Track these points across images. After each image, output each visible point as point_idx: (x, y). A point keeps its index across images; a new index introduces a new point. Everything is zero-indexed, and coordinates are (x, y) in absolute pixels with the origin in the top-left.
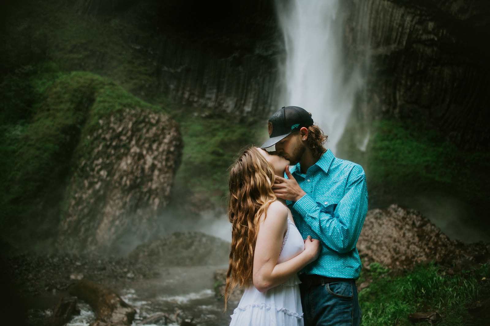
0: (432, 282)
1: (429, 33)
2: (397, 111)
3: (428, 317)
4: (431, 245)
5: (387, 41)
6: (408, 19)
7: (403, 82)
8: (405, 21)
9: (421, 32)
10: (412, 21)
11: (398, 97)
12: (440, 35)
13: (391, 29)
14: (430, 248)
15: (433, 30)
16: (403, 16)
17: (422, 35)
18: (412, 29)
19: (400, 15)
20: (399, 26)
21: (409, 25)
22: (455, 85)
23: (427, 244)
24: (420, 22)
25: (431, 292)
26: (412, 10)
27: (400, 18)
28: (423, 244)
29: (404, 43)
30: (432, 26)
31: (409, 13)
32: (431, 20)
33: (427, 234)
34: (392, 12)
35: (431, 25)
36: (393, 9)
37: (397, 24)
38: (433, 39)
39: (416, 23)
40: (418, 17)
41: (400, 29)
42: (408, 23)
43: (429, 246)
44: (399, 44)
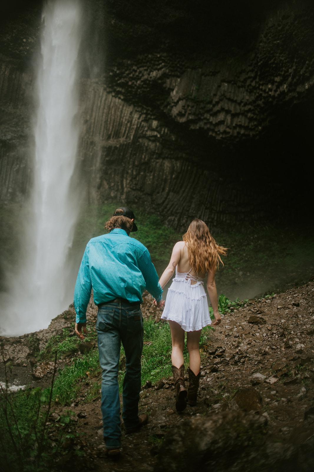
0: (151, 327)
1: (153, 130)
2: (124, 196)
3: (148, 344)
4: (151, 310)
5: (117, 134)
6: (136, 116)
7: (130, 171)
8: (133, 118)
9: (146, 129)
10: (139, 119)
11: (125, 185)
12: (162, 133)
13: (120, 124)
14: (150, 313)
15: (157, 128)
16: (131, 113)
17: (147, 131)
18: (138, 126)
19: (129, 112)
20: (128, 122)
21: (136, 122)
22: (174, 176)
23: (148, 310)
24: (146, 120)
25: (150, 333)
26: (140, 109)
27: (128, 115)
28: (145, 309)
29: (132, 137)
30: (156, 125)
31: (136, 111)
32: (155, 119)
33: (148, 302)
34: (122, 109)
35: (155, 123)
36: (123, 106)
37: (126, 120)
38: (156, 136)
39: (142, 121)
40: (144, 116)
41: (129, 125)
42: (135, 120)
43: (150, 311)
44: (126, 138)
